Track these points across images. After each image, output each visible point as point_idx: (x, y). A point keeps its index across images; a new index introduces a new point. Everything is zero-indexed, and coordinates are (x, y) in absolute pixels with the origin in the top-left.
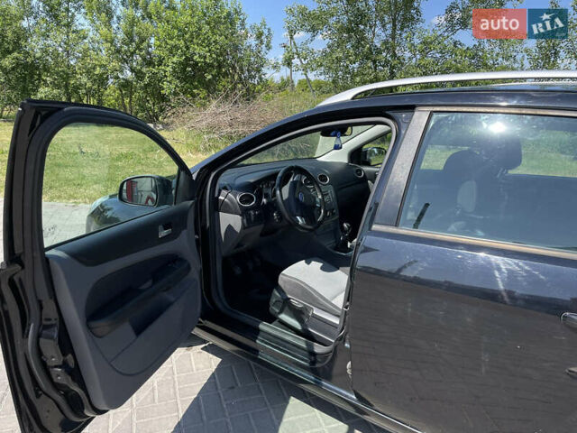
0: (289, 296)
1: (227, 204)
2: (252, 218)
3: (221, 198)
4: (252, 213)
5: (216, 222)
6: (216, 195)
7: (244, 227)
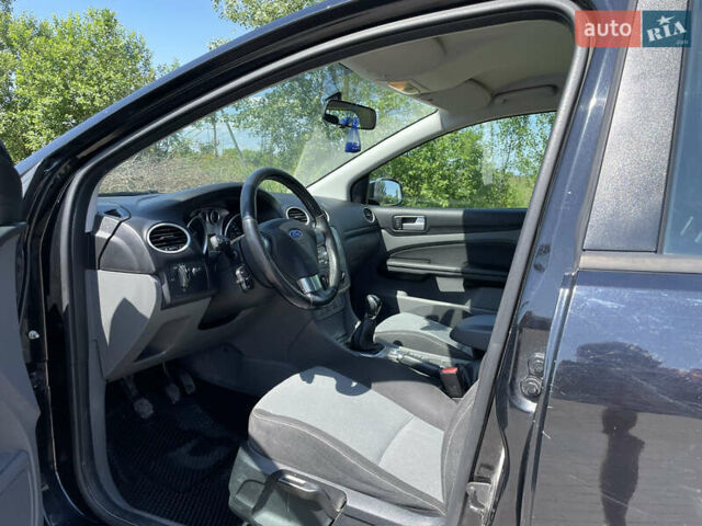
0: (281, 467)
1: (117, 249)
2: (184, 282)
3: (102, 234)
4: (182, 269)
5: (86, 294)
6: (88, 228)
7: (163, 305)
